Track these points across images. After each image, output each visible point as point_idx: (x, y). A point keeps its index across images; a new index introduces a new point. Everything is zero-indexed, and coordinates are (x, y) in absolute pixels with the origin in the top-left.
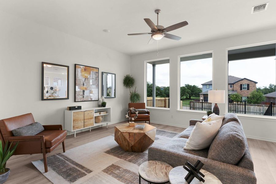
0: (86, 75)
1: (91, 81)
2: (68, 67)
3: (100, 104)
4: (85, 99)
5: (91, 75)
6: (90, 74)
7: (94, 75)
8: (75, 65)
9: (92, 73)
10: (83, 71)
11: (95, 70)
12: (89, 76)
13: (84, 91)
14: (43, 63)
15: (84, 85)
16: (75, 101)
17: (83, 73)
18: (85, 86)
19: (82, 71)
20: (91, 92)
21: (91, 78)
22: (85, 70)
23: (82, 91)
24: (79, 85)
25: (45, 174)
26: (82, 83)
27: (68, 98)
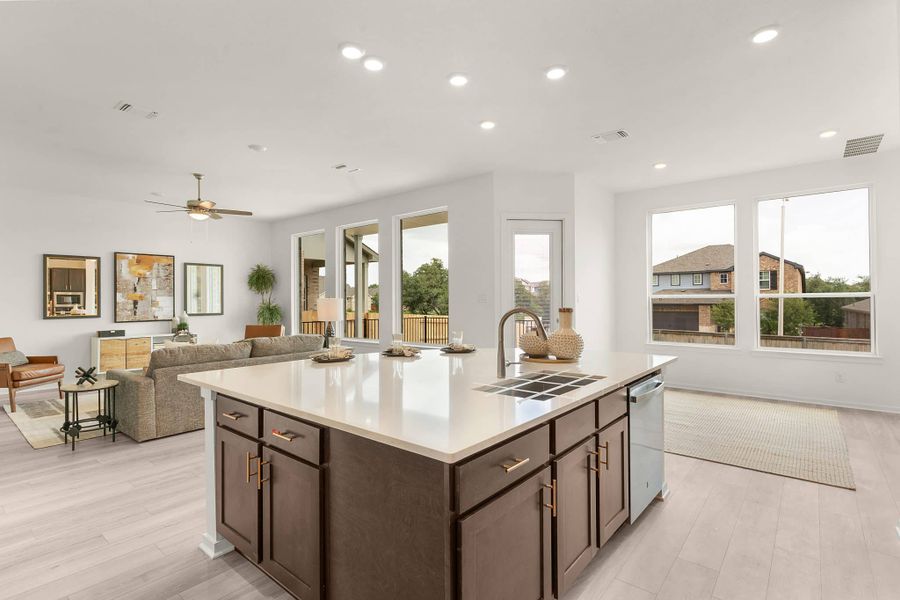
0: (141, 271)
1: (154, 282)
2: (98, 259)
3: (175, 327)
4: (138, 317)
5: (154, 271)
6: (151, 268)
7: (161, 271)
8: (115, 254)
9: (155, 265)
10: (133, 265)
11: (165, 261)
12: (148, 273)
13: (135, 303)
14: (45, 256)
15: (135, 290)
16: (116, 322)
17: (134, 268)
18: (138, 293)
19: (130, 265)
20: (154, 303)
21: (154, 275)
22: (138, 262)
23: (131, 302)
24: (123, 291)
25: (11, 415)
26: (132, 287)
27: (99, 316)
